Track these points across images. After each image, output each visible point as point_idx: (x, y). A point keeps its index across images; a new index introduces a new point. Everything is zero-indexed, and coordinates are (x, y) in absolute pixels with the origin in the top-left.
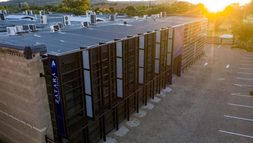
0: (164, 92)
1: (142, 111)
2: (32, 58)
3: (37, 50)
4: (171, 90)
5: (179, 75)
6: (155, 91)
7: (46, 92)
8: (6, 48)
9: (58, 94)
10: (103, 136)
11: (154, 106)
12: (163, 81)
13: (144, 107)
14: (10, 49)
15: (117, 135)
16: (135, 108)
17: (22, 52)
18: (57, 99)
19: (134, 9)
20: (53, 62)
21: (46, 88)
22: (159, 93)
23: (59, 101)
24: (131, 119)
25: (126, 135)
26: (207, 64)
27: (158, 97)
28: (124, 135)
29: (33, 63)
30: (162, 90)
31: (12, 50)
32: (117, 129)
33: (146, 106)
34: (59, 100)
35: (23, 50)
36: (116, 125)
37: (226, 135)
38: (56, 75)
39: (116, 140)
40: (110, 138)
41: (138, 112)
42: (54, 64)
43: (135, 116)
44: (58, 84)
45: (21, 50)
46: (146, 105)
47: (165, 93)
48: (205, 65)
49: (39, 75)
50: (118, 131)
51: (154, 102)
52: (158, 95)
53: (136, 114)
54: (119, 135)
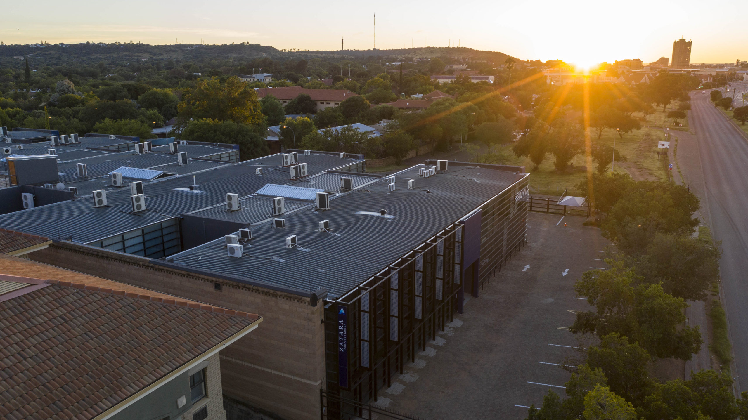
0: (450, 328)
1: (419, 359)
2: (316, 305)
3: (321, 296)
4: (462, 323)
5: (475, 294)
6: (437, 328)
7: (324, 340)
9: (344, 342)
10: (373, 394)
11: (436, 351)
12: (448, 310)
13: (422, 354)
14: (289, 295)
15: (390, 393)
16: (409, 355)
17: (308, 299)
18: (342, 347)
20: (342, 309)
21: (324, 335)
22: (443, 330)
24: (406, 371)
25: (402, 392)
26: (528, 266)
27: (442, 336)
28: (399, 393)
29: (316, 309)
30: (448, 324)
31: (292, 295)
32: (389, 386)
33: (425, 352)
34: (344, 348)
35: (309, 297)
36: (387, 380)
37: (535, 387)
38: (344, 323)
39: (391, 400)
40: (382, 397)
41: (413, 361)
42: (342, 311)
43: (410, 368)
44: (345, 331)
45: (307, 297)
46: (424, 350)
47: (452, 329)
48: (525, 270)
49: (320, 322)
50: (389, 388)
51: (436, 345)
52: (441, 333)
53: (412, 365)
54: (393, 393)
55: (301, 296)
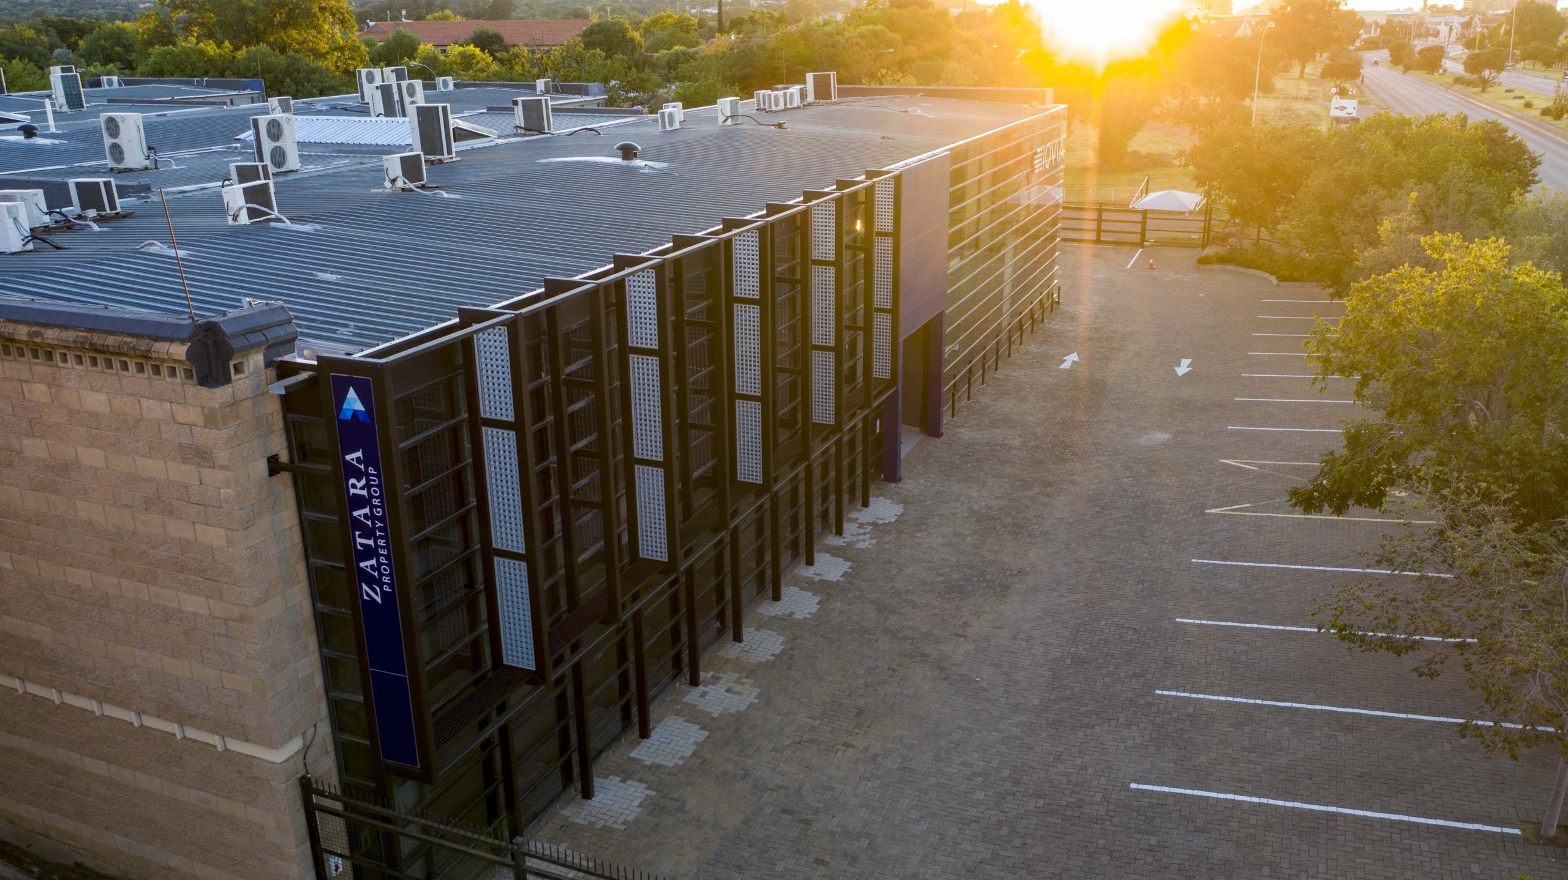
0: (861, 526)
1: (757, 629)
2: (228, 381)
3: (253, 338)
4: (899, 509)
5: (932, 427)
6: (817, 526)
7: (299, 549)
8: (70, 335)
9: (378, 556)
10: (576, 771)
11: (817, 599)
12: (852, 466)
13: (770, 609)
14: (97, 339)
15: (648, 762)
16: (721, 616)
17: (179, 351)
18: (371, 581)
19: (632, 40)
20: (352, 394)
21: (296, 531)
22: (839, 532)
23: (386, 588)
24: (711, 674)
25: (694, 754)
26: (1074, 357)
27: (836, 552)
28: (682, 758)
29: (235, 403)
30: (853, 515)
31: (111, 340)
32: (645, 734)
33: (778, 603)
34: (381, 584)
35: (182, 342)
36: (634, 710)
37: (1190, 710)
38: (368, 460)
39: (648, 788)
40: (615, 780)
41: (738, 638)
42: (353, 402)
43: (727, 661)
44: (376, 502)
45: (172, 340)
46: (776, 597)
47: (869, 529)
48: (1066, 365)
49: (262, 466)
50: (646, 743)
51: (817, 578)
52: (832, 540)
53: (732, 650)
54: (658, 761)
55: (150, 337)
